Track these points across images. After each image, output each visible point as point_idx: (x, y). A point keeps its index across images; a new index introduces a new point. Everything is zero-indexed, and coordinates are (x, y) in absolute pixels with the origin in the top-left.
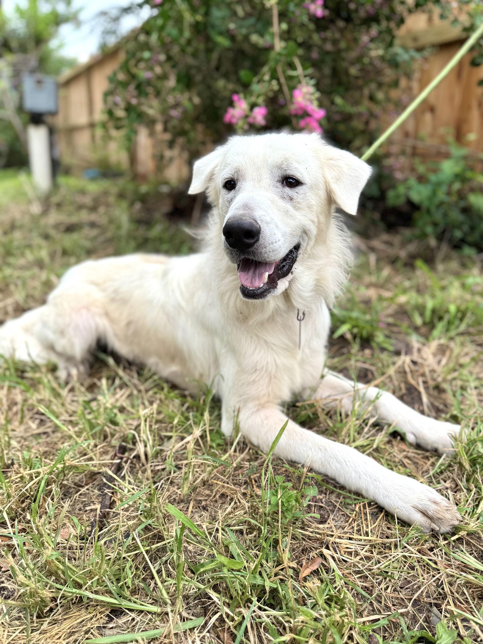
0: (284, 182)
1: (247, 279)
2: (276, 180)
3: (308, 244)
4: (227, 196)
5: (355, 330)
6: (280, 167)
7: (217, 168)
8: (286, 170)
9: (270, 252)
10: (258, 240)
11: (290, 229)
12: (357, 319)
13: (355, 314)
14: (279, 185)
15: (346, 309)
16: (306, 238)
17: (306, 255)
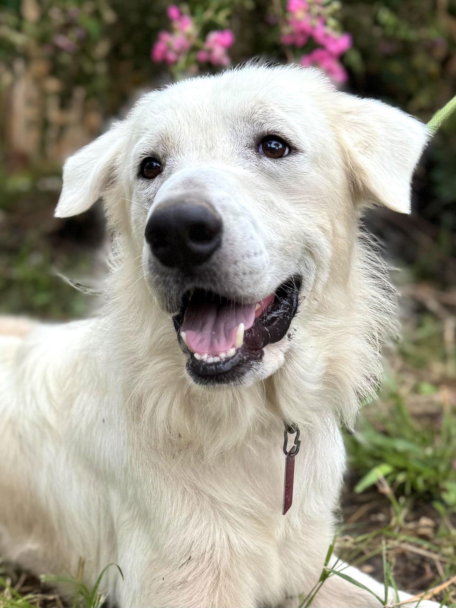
0: (261, 150)
1: (201, 341)
2: (244, 142)
3: (317, 279)
4: (146, 191)
5: (401, 478)
6: (249, 120)
7: (120, 156)
8: (262, 124)
9: (244, 274)
10: (219, 245)
11: (281, 238)
12: (404, 455)
13: (401, 445)
14: (250, 153)
15: (386, 433)
16: (312, 265)
17: (315, 303)
